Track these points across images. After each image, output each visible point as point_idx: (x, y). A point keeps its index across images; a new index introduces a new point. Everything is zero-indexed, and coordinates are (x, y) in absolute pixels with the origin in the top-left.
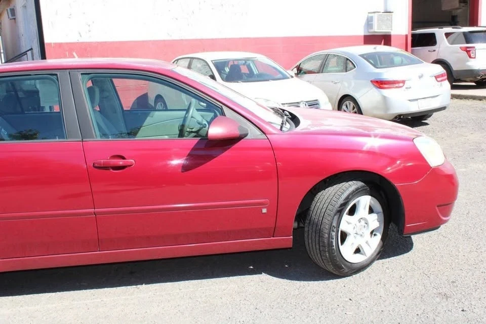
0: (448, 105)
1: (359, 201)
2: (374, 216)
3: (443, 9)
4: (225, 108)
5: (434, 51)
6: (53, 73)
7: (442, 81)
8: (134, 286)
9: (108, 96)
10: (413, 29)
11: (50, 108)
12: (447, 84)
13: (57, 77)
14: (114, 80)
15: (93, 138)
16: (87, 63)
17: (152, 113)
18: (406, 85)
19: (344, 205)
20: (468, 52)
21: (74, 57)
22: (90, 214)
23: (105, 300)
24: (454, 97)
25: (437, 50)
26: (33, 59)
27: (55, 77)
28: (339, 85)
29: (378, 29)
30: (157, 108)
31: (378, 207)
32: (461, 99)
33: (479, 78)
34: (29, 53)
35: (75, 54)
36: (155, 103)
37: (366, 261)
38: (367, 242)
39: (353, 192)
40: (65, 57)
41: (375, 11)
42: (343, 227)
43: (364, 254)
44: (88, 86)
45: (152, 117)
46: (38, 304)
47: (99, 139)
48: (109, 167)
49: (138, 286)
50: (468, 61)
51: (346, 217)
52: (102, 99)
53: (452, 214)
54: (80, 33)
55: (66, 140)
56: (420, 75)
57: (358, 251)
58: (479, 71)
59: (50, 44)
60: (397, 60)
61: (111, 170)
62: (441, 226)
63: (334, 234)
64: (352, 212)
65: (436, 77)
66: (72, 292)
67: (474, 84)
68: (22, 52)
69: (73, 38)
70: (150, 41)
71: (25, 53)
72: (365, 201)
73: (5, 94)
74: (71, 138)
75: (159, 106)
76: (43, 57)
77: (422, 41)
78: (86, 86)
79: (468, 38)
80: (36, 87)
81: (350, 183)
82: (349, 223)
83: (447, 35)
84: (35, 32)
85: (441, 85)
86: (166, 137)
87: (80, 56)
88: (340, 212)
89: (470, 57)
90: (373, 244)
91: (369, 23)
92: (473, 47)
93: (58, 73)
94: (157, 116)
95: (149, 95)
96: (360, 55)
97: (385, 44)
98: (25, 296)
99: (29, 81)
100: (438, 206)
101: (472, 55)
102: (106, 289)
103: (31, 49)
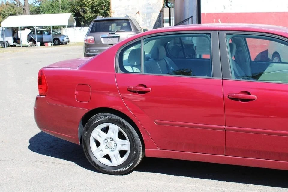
6: (208, 33)
8: (245, 184)
9: (242, 51)
11: (200, 56)
13: (210, 36)
14: (247, 39)
15: (230, 78)
16: (230, 27)
17: (271, 64)
21: (219, 23)
22: (222, 129)
23: (224, 189)
26: (192, 23)
27: (209, 35)
30: (274, 61)
34: (190, 19)
35: (219, 21)
36: (272, 57)
40: (213, 22)
44: (230, 43)
45: (271, 67)
46: (181, 183)
47: (234, 79)
48: (238, 99)
49: (248, 185)
52: (237, 52)
54: (224, 7)
55: (212, 78)
59: (204, 14)
61: (240, 101)
66: (203, 180)
68: (186, 19)
69: (220, 10)
70: (273, 12)
71: (188, 19)
73: (173, 45)
74: (215, 77)
75: (275, 59)
76: (199, 22)
78: (229, 42)
80: (192, 42)
84: (196, 6)
86: (280, 82)
87: (223, 22)
93: (211, 32)
94: (275, 66)
95: (268, 51)
98: (174, 176)
99: (188, 38)
102: (225, 182)
103: (192, 17)
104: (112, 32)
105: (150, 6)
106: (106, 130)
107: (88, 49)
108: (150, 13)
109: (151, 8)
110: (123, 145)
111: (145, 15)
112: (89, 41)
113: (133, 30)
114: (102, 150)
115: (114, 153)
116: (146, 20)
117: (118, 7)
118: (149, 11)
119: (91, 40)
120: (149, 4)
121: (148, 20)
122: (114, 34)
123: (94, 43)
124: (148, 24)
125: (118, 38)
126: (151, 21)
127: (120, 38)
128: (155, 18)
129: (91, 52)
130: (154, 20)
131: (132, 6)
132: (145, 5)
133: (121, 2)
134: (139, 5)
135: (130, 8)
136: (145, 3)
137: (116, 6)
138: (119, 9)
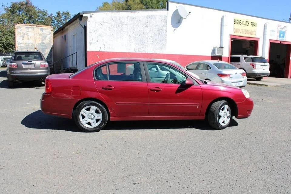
0: (246, 85)
1: (225, 107)
2: (228, 112)
3: (243, 47)
4: (188, 76)
5: (239, 64)
7: (244, 76)
10: (231, 54)
12: (246, 78)
18: (230, 77)
19: (221, 107)
20: (253, 66)
22: (148, 104)
24: (248, 83)
25: (240, 64)
28: (204, 75)
29: (217, 54)
31: (230, 109)
32: (250, 84)
33: (257, 76)
35: (98, 56)
37: (225, 125)
38: (226, 120)
39: (223, 104)
41: (217, 46)
42: (220, 114)
43: (225, 123)
48: (154, 90)
50: (253, 69)
51: (221, 111)
53: (252, 113)
56: (236, 73)
57: (223, 122)
58: (257, 73)
60: (227, 66)
61: (155, 92)
62: (248, 117)
63: (218, 115)
64: (223, 110)
65: (242, 74)
67: (255, 79)
72: (226, 107)
77: (234, 60)
79: (253, 60)
81: (223, 101)
82: (222, 113)
83: (245, 58)
85: (244, 77)
88: (220, 109)
89: (254, 68)
90: (228, 121)
91: (214, 51)
92: (255, 64)
96: (213, 64)
97: (219, 60)
100: (248, 110)
101: (254, 67)
103: (76, 53)
104: (30, 61)
106: (88, 109)
107: (12, 71)
108: (44, 49)
109: (45, 46)
110: (98, 116)
111: (41, 50)
112: (13, 66)
113: (43, 60)
114: (86, 120)
115: (93, 121)
117: (21, 44)
118: (43, 47)
119: (15, 66)
120: (43, 43)
122: (31, 62)
123: (17, 68)
125: (34, 65)
127: (36, 64)
128: (47, 52)
129: (15, 74)
130: (47, 53)
131: (31, 43)
132: (41, 43)
133: (24, 40)
134: (37, 43)
135: (30, 45)
136: (40, 42)
137: (19, 43)
138: (21, 45)
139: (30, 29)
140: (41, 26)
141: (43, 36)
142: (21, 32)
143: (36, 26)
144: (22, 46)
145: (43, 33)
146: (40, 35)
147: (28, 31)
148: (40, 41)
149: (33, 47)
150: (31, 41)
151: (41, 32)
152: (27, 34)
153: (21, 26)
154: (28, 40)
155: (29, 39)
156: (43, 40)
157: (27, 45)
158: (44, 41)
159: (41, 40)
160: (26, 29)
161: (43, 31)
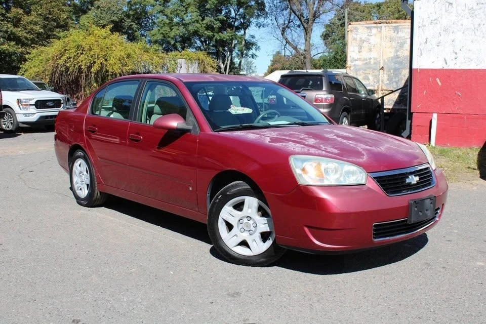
2: (264, 220)
35: (438, 80)
38: (254, 241)
42: (224, 216)
51: (228, 209)
54: (446, 61)
57: (245, 245)
59: (416, 70)
61: (134, 141)
82: (232, 216)
105: (399, 60)
108: (399, 69)
109: (401, 63)
111: (392, 71)
116: (392, 79)
117: (356, 60)
118: (397, 66)
120: (398, 57)
121: (395, 78)
124: (394, 84)
126: (398, 80)
128: (404, 76)
130: (404, 78)
131: (375, 59)
132: (392, 58)
133: (361, 54)
134: (384, 57)
135: (372, 61)
136: (392, 55)
137: (353, 58)
138: (357, 63)
139: (374, 31)
140: (395, 23)
141: (398, 43)
142: (358, 37)
143: (386, 23)
144: (358, 65)
145: (398, 35)
146: (391, 39)
147: (370, 34)
148: (391, 52)
149: (378, 65)
150: (374, 54)
151: (394, 35)
152: (367, 41)
153: (358, 26)
154: (369, 53)
155: (370, 50)
156: (397, 51)
157: (366, 63)
158: (399, 53)
159: (393, 50)
160: (366, 30)
161: (398, 33)
